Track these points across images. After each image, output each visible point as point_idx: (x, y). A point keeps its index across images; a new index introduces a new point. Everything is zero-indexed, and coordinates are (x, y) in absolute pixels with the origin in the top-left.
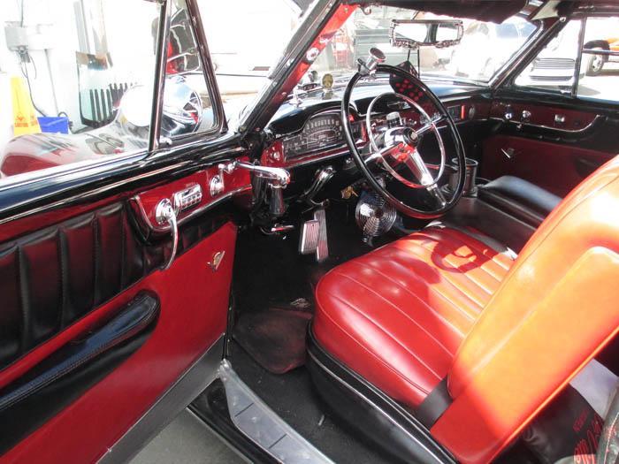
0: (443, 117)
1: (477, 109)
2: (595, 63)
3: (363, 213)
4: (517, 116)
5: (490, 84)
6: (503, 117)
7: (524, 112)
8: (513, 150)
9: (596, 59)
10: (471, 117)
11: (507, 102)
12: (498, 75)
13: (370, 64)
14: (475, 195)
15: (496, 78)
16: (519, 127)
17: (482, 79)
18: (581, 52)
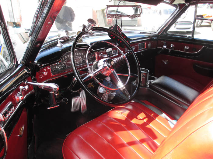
0: (130, 52)
1: (151, 44)
2: (199, 23)
3: (100, 91)
4: (169, 46)
5: (157, 33)
6: (163, 47)
7: (172, 45)
8: (167, 61)
9: (199, 21)
10: (149, 47)
11: (164, 40)
12: (160, 29)
13: (88, 27)
14: (148, 86)
15: (159, 30)
16: (169, 51)
17: (154, 31)
18: (195, 19)
